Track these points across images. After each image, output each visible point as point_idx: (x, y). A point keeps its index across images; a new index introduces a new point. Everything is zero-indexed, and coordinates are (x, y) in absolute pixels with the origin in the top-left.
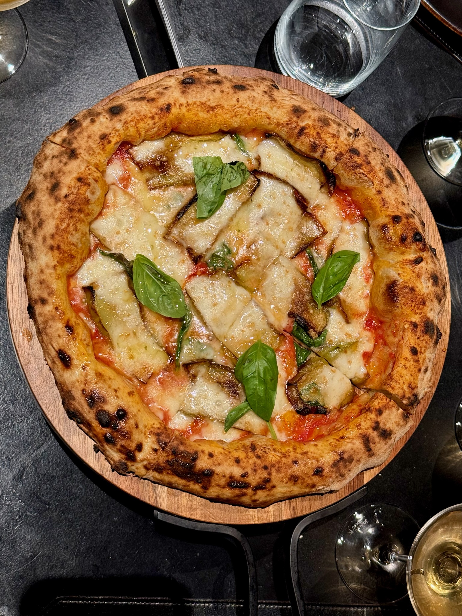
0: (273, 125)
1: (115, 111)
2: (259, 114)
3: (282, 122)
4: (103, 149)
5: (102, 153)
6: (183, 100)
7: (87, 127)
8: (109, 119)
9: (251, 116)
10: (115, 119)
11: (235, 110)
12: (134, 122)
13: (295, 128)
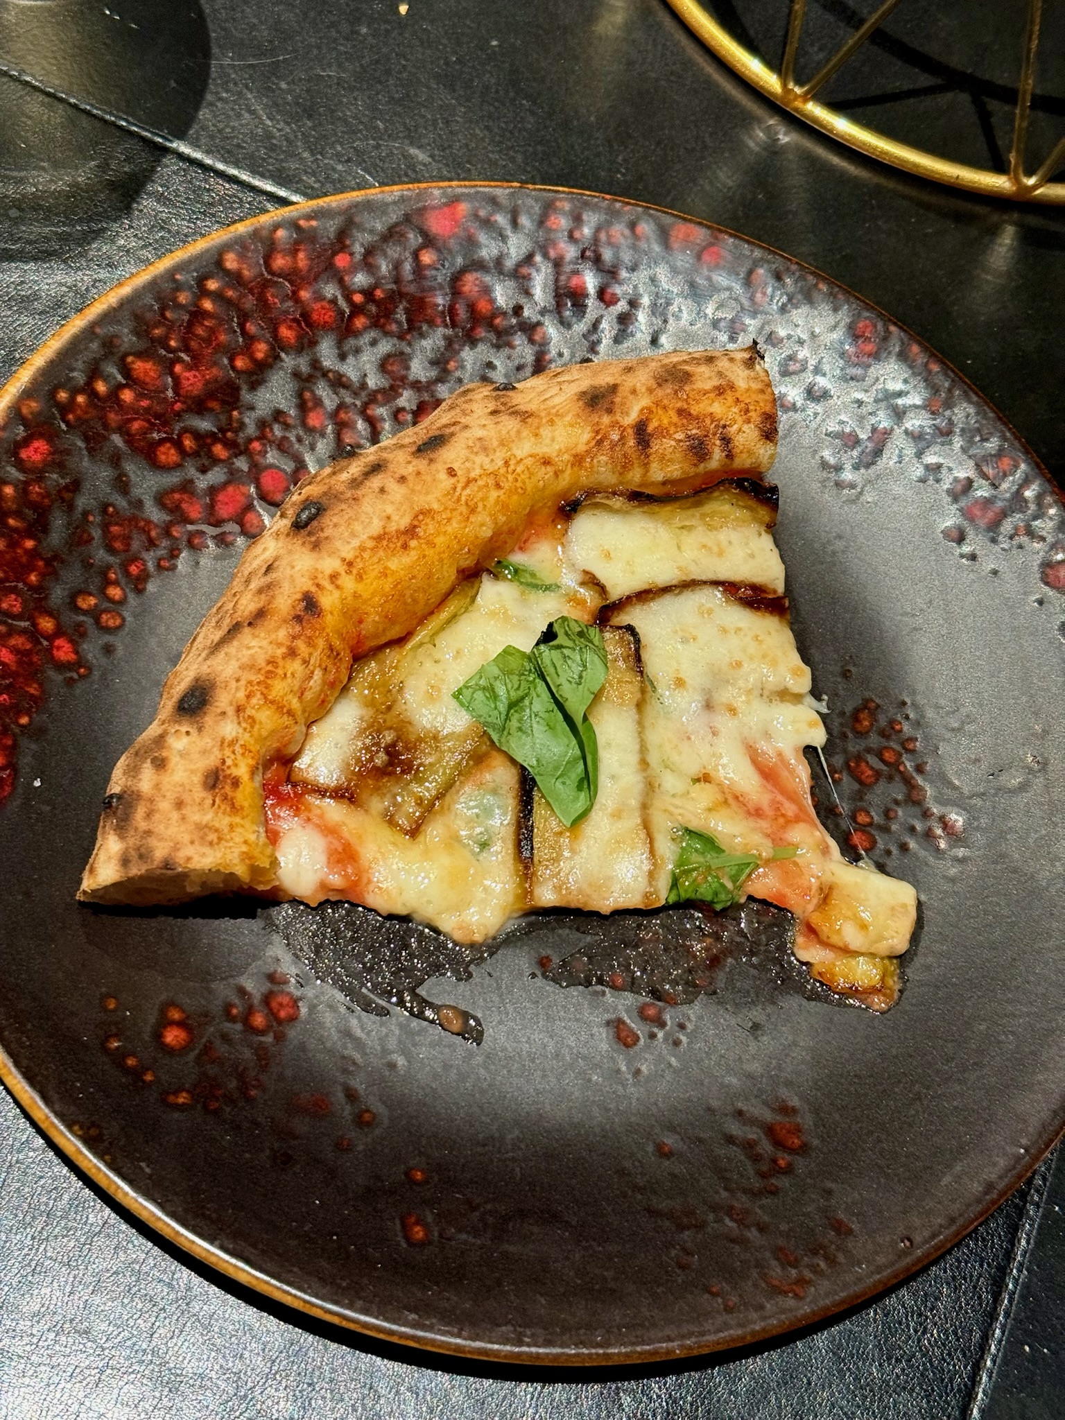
0: (569, 471)
1: (194, 702)
2: (519, 470)
3: (582, 448)
4: (234, 809)
5: (237, 820)
6: (329, 564)
7: (157, 786)
8: (193, 731)
9: (506, 485)
10: (208, 720)
11: (463, 498)
12: (258, 695)
13: (622, 438)
